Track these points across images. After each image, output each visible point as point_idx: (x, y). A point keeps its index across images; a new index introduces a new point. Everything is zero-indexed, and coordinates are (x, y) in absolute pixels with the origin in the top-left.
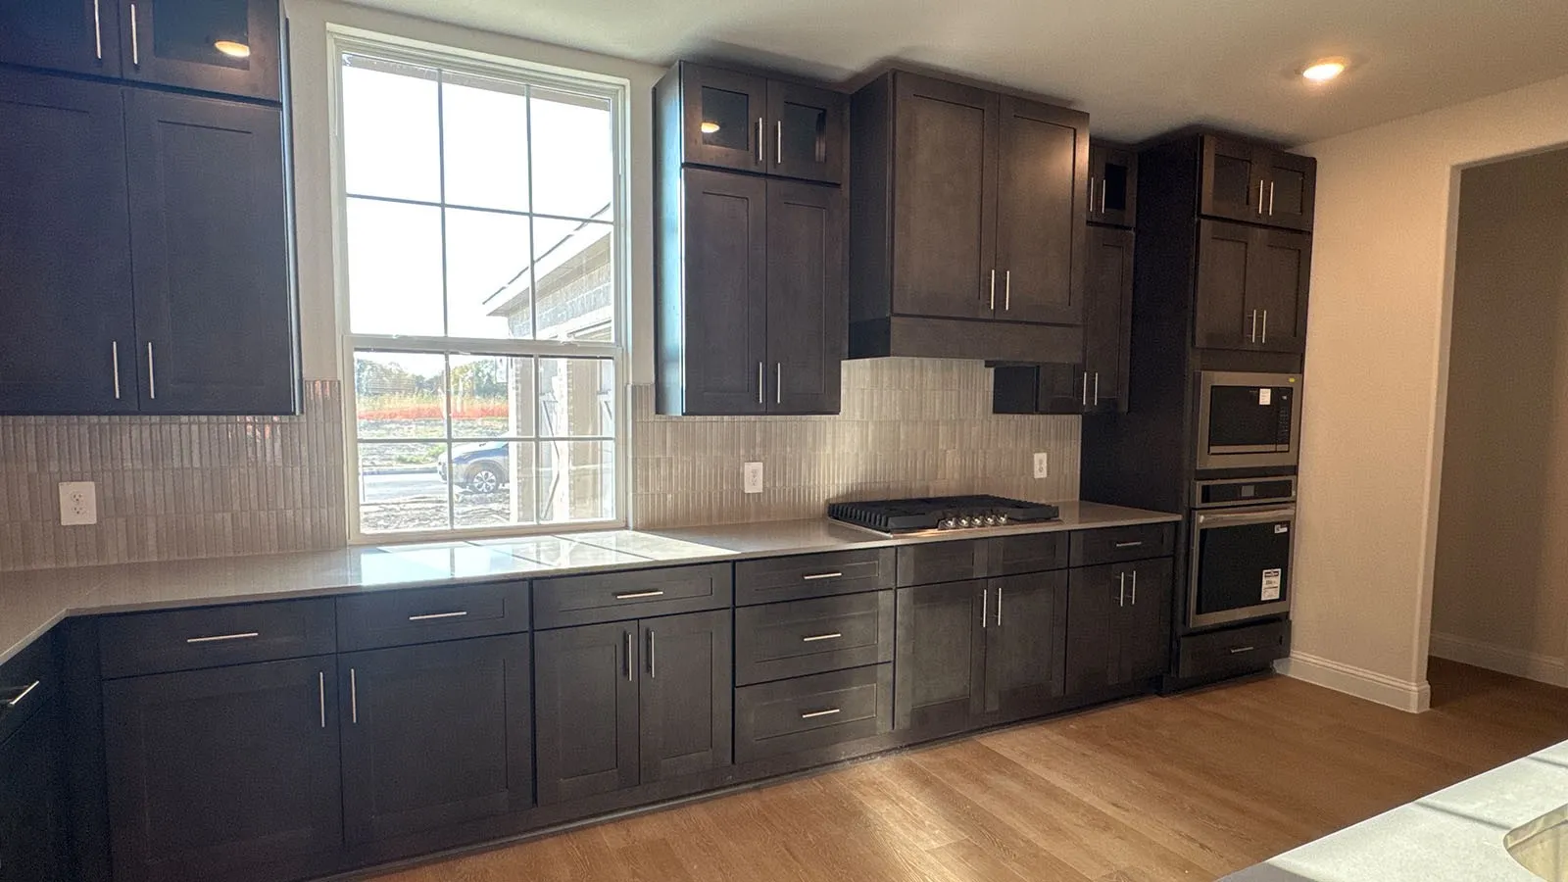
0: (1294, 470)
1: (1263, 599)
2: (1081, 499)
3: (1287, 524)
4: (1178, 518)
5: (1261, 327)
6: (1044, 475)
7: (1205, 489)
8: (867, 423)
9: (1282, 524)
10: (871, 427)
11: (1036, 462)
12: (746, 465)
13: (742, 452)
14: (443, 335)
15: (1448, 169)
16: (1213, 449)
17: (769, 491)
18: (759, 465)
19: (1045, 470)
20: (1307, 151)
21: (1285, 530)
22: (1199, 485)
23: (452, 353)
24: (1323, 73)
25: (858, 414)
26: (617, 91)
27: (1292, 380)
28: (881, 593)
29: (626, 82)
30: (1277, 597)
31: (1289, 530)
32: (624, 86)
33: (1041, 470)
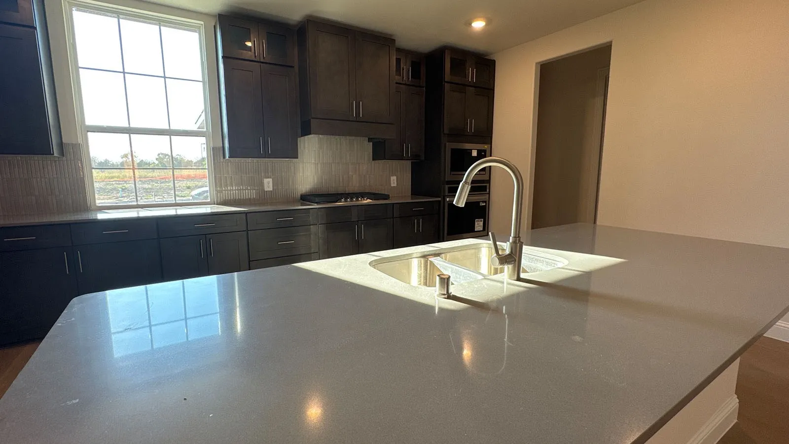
0: (489, 181)
1: (476, 230)
2: (412, 194)
3: (485, 202)
4: (440, 199)
5: (471, 126)
6: (395, 185)
7: (449, 188)
8: (318, 164)
9: (483, 202)
10: (319, 165)
11: (392, 180)
12: (265, 179)
13: (263, 174)
14: (128, 126)
15: (535, 64)
16: (453, 173)
17: (276, 190)
18: (270, 180)
19: (396, 183)
20: (492, 57)
21: (484, 204)
22: (447, 186)
23: (132, 133)
24: (478, 25)
25: (313, 160)
26: (200, 27)
27: (486, 147)
28: (312, 226)
29: (202, 23)
30: (482, 229)
31: (486, 204)
32: (202, 24)
33: (394, 183)
